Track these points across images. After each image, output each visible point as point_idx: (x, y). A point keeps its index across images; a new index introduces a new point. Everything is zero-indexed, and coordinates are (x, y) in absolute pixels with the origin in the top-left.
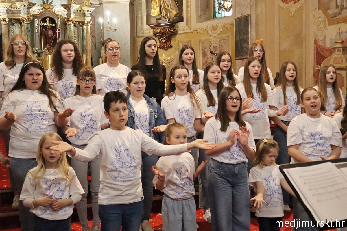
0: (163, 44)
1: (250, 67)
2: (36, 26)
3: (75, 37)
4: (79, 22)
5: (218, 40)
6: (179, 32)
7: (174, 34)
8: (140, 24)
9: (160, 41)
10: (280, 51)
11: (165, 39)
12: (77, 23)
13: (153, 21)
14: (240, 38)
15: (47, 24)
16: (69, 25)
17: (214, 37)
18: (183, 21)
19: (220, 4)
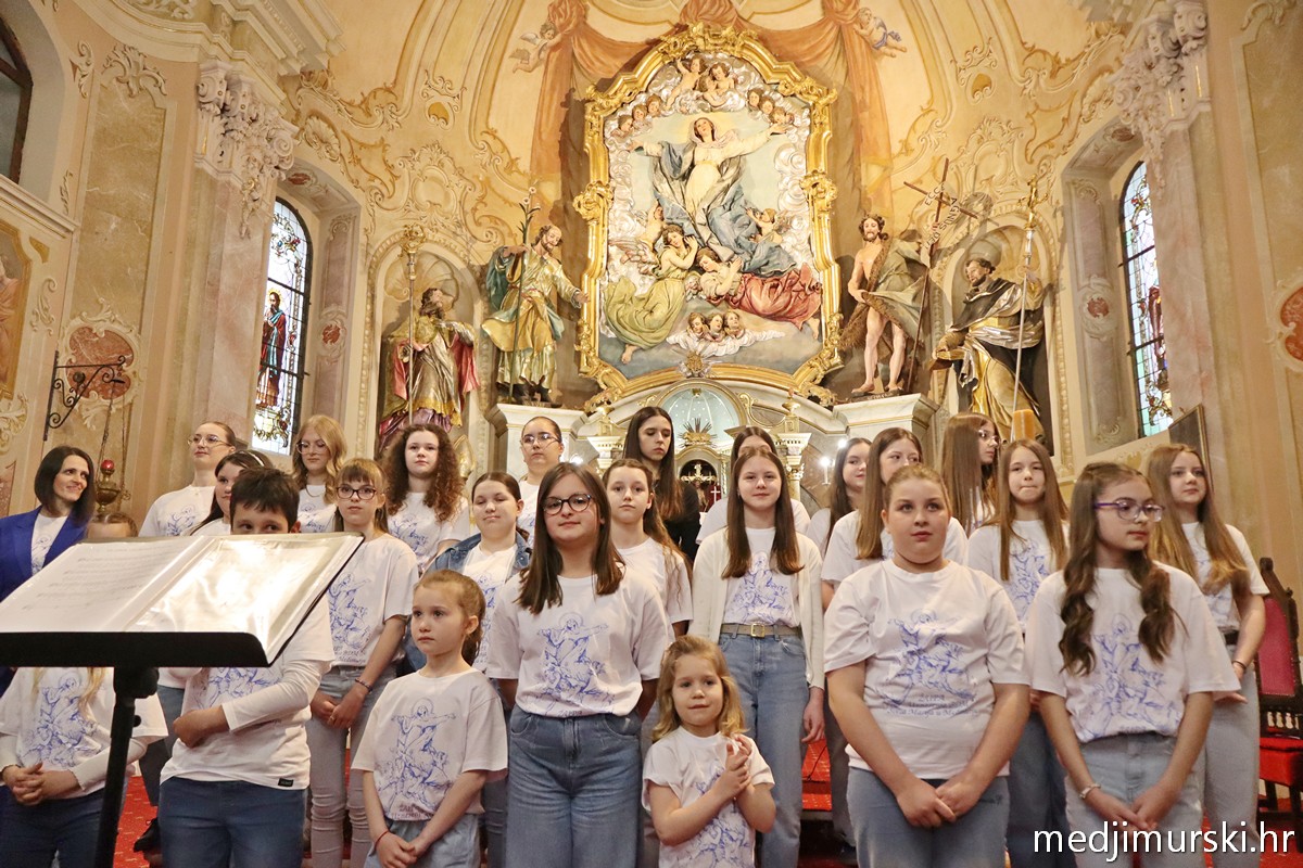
1: (885, 458)
15: (697, 477)
18: (1053, 454)
19: (1152, 400)
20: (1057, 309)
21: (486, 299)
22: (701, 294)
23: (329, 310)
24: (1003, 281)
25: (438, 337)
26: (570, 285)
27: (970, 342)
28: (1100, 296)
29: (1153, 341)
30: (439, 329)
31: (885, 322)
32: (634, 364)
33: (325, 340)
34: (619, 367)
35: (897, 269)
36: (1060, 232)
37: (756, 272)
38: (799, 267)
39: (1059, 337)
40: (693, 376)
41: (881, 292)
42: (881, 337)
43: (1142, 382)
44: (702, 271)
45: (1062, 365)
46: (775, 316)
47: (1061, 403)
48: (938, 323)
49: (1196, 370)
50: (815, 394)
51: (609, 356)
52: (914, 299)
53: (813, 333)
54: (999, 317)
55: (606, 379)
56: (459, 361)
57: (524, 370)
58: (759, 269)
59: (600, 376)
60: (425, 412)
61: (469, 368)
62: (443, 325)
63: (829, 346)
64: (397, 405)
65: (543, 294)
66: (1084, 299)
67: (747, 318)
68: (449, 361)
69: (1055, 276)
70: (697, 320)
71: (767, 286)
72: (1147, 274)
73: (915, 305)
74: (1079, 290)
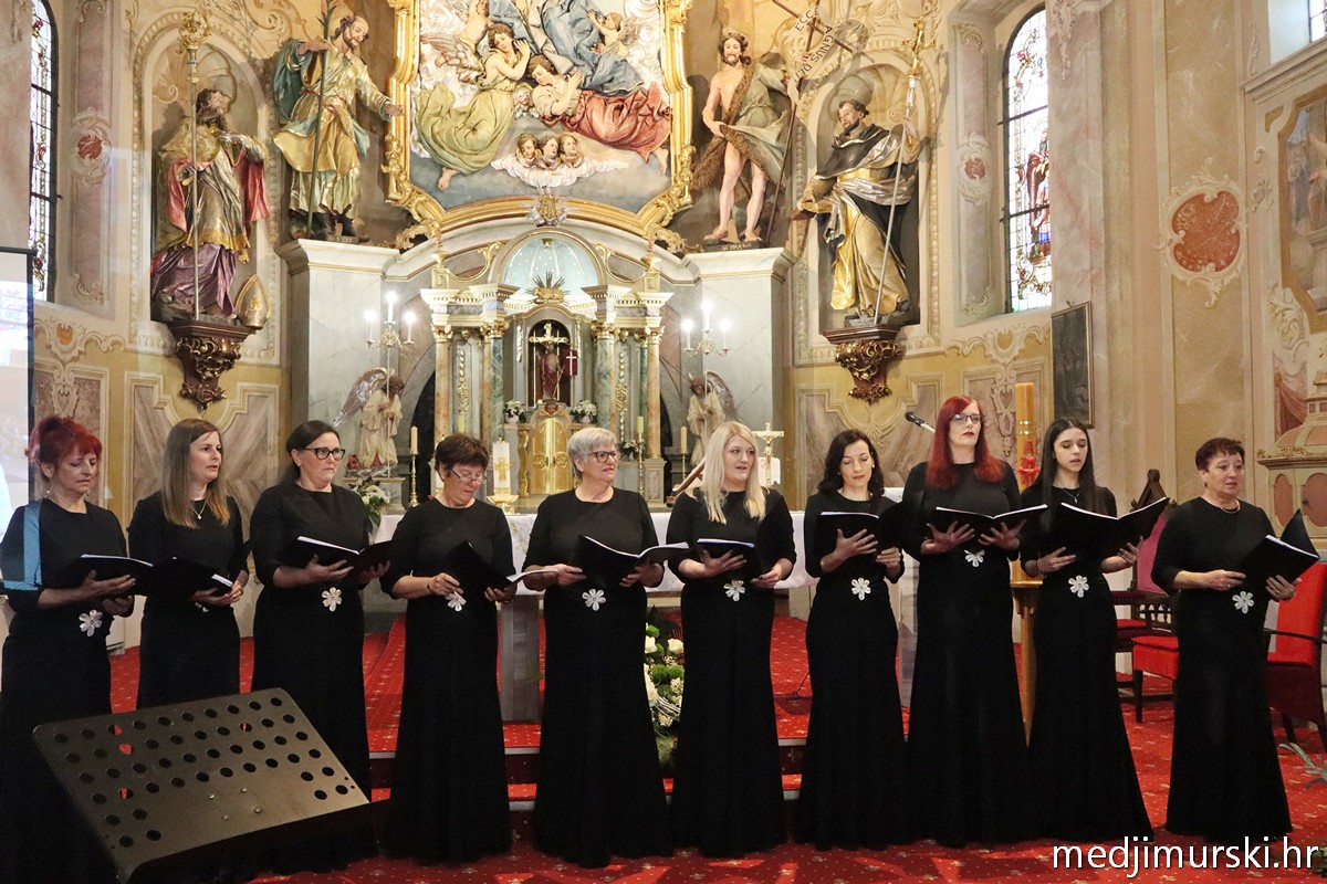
0: (865, 385)
2: (518, 344)
3: (621, 370)
4: (632, 332)
5: (1014, 373)
6: (907, 354)
7: (895, 357)
8: (801, 332)
9: (855, 377)
10: (1176, 405)
11: (868, 371)
12: (627, 333)
13: (838, 323)
14: (1065, 370)
15: (548, 337)
16: (602, 339)
17: (1003, 364)
18: (918, 322)
19: (1022, 273)
20: (934, 166)
21: (271, 102)
22: (532, 111)
23: (84, 115)
24: (878, 128)
25: (221, 154)
26: (377, 92)
27: (839, 194)
28: (979, 156)
29: (1030, 211)
30: (221, 143)
31: (744, 161)
32: (453, 192)
33: (82, 154)
34: (434, 194)
35: (760, 101)
36: (942, 81)
37: (598, 89)
38: (646, 87)
39: (934, 197)
40: (545, 224)
41: (740, 127)
42: (739, 179)
43: (1014, 253)
44: (534, 83)
45: (934, 228)
46: (619, 144)
47: (931, 270)
48: (800, 165)
49: (1086, 266)
50: (662, 238)
51: (422, 181)
52: (778, 139)
53: (660, 165)
54: (872, 169)
55: (420, 209)
56: (244, 181)
57: (324, 196)
58: (602, 86)
59: (414, 205)
60: (212, 248)
61: (258, 191)
62: (228, 138)
63: (679, 182)
64: (173, 237)
65: (346, 102)
66: (962, 159)
67: (586, 144)
68: (234, 183)
69: (933, 130)
70: (529, 143)
71: (611, 107)
72: (1028, 137)
73: (780, 145)
74: (958, 148)
